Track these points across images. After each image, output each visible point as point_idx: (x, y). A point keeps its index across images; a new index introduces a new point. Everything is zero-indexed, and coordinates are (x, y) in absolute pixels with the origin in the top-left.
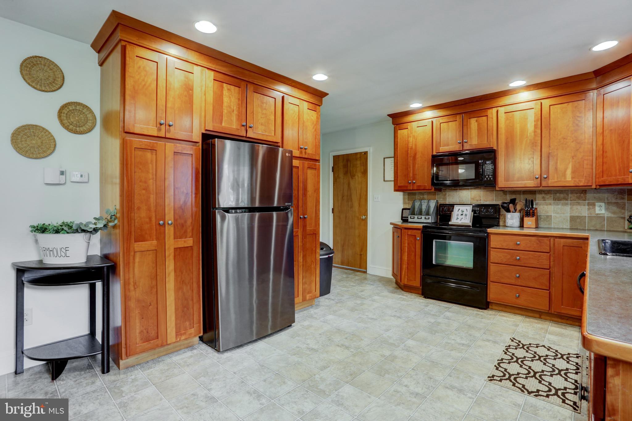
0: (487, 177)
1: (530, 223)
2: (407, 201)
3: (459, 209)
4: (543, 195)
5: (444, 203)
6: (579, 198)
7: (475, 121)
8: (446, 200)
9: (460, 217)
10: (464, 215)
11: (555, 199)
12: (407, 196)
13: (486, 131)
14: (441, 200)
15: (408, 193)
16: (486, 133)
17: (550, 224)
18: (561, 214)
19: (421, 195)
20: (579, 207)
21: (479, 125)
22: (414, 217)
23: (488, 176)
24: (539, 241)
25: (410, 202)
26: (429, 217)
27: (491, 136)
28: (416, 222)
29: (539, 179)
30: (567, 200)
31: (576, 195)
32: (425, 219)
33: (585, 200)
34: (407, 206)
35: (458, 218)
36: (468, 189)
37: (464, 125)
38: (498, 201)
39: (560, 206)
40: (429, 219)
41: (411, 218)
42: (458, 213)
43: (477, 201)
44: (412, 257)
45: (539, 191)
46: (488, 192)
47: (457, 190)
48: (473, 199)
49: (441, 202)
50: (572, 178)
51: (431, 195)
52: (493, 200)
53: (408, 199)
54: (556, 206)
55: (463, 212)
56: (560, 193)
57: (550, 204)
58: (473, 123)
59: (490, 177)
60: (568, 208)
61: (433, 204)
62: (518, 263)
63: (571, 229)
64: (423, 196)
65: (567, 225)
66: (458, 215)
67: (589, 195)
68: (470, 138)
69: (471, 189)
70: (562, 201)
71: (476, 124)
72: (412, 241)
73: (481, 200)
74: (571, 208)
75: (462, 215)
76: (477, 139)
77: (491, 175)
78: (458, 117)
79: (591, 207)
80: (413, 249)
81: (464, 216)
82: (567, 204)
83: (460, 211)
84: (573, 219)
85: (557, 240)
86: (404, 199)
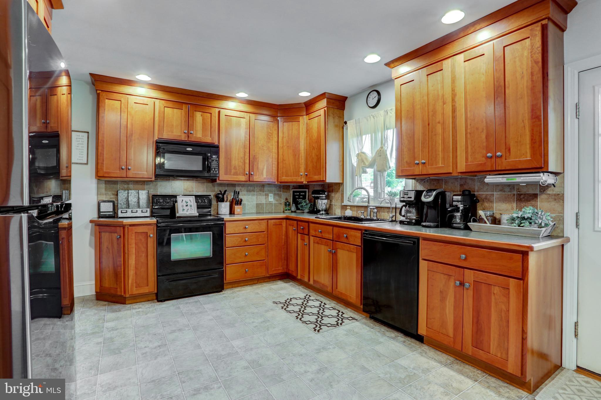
0: (213, 170)
1: (239, 210)
2: (104, 191)
3: (183, 200)
4: (240, 188)
5: (156, 194)
6: (261, 190)
7: (200, 115)
8: (158, 190)
9: (185, 208)
10: (189, 205)
11: (248, 191)
12: (104, 185)
13: (210, 127)
14: (152, 190)
15: (105, 181)
16: (210, 129)
17: (245, 210)
18: (251, 202)
19: (125, 184)
20: (260, 197)
21: (203, 119)
22: (127, 211)
23: (215, 169)
24: (260, 224)
25: (108, 193)
26: (147, 210)
27: (214, 133)
28: (130, 216)
29: (248, 175)
30: (254, 191)
31: (259, 188)
32: (142, 212)
33: (264, 192)
34: (103, 197)
35: (183, 210)
36: (181, 180)
37: (190, 117)
38: (208, 192)
39: (250, 196)
40: (147, 212)
41: (122, 212)
42: (182, 204)
43: (190, 192)
44: (143, 259)
45: (238, 184)
46: (199, 184)
47: (169, 180)
48: (186, 190)
49: (152, 192)
50: (267, 176)
51: (139, 185)
52: (204, 191)
53: (105, 189)
54: (248, 197)
55: (187, 203)
56: (251, 187)
57: (245, 195)
58: (198, 116)
59: (216, 170)
60: (255, 197)
61: (143, 195)
62: (246, 244)
63: (257, 213)
64: (128, 186)
65: (254, 211)
66: (183, 206)
67: (266, 189)
68: (195, 130)
69: (184, 180)
70: (252, 193)
71: (201, 118)
72: (141, 240)
73: (193, 191)
74: (256, 198)
75: (187, 206)
76: (201, 133)
77: (217, 169)
78: (184, 106)
79: (267, 197)
80: (144, 249)
81: (189, 207)
82: (254, 195)
83: (184, 202)
84: (258, 205)
85: (269, 221)
86: (98, 188)
